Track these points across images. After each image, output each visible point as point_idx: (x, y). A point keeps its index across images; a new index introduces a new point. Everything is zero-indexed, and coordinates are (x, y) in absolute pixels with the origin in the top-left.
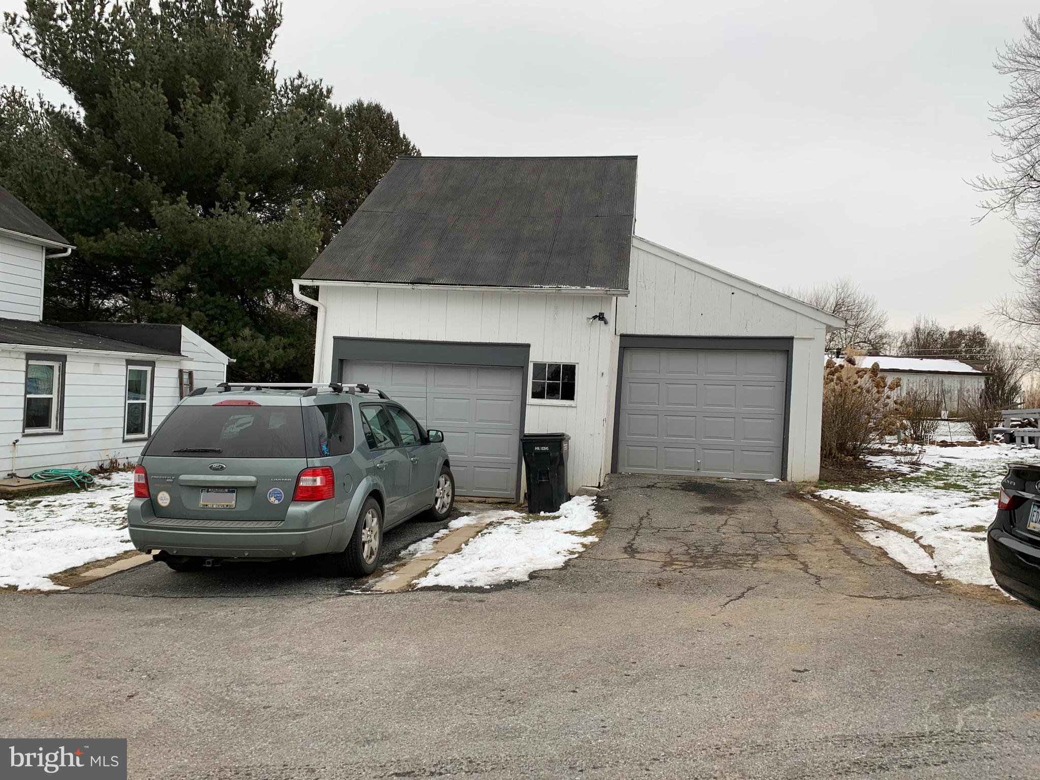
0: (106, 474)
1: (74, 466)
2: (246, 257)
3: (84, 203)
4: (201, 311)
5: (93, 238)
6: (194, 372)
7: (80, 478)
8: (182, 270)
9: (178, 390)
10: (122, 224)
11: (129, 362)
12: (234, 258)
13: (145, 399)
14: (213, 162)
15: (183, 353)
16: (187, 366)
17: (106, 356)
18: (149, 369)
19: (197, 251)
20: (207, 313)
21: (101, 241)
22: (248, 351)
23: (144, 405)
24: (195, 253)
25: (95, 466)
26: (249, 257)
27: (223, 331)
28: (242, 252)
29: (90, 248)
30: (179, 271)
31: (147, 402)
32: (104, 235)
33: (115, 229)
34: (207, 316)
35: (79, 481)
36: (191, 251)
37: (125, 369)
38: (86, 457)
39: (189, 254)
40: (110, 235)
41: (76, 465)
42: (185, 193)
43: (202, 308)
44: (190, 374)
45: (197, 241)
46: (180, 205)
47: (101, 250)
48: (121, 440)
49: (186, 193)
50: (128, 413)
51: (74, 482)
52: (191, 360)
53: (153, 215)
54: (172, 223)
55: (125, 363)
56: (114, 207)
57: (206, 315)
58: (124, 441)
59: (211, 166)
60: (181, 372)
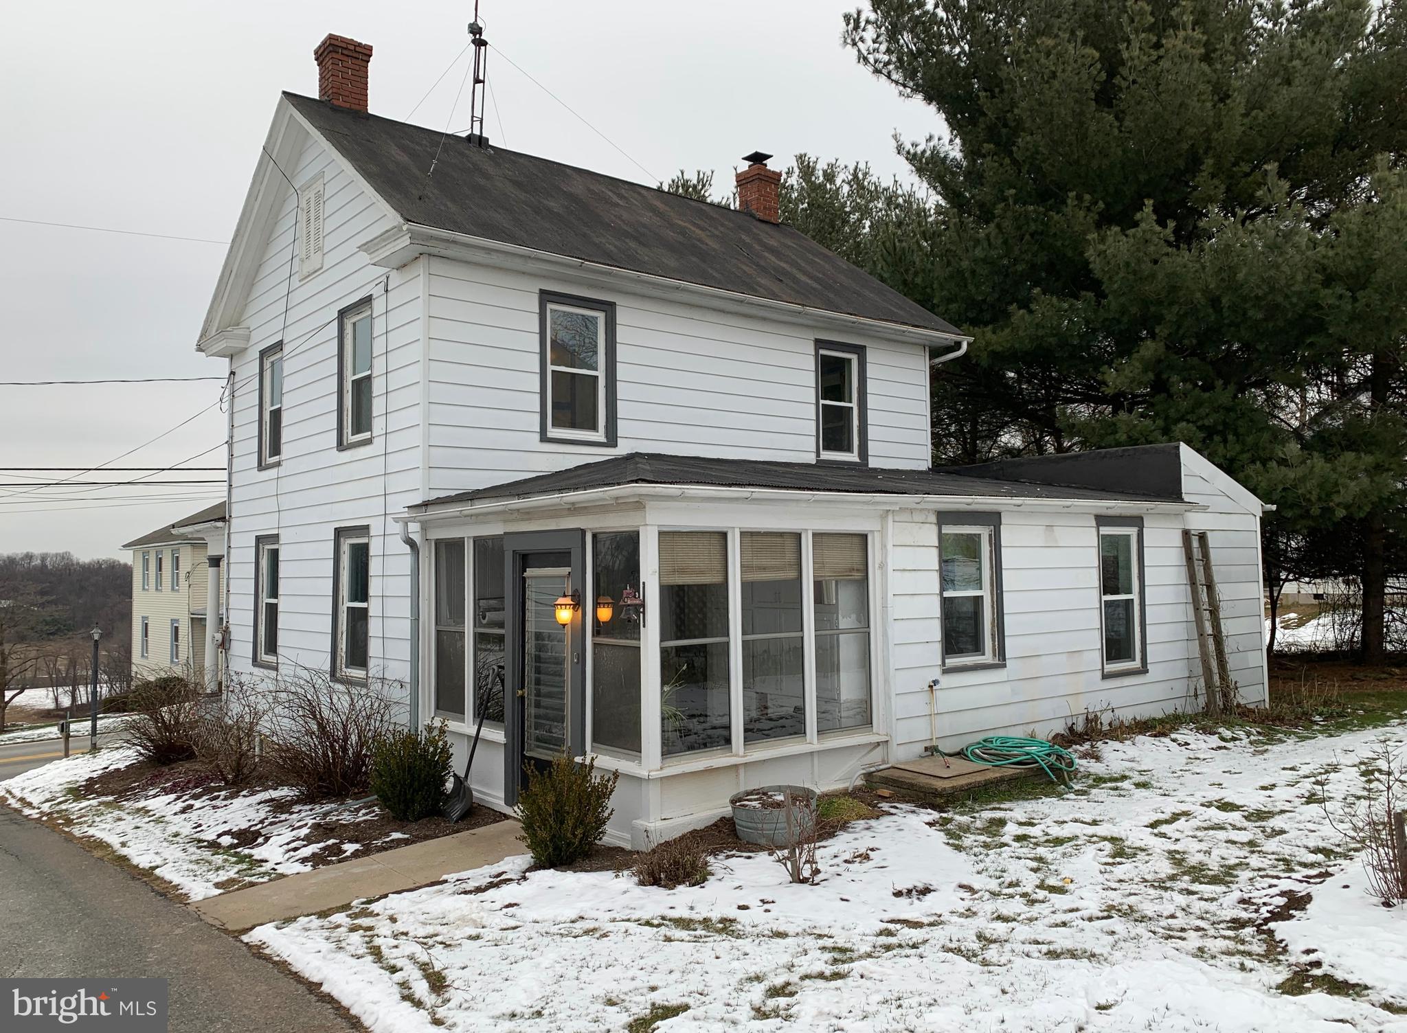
0: (1087, 746)
1: (1029, 729)
2: (1280, 299)
3: (973, 272)
4: (1188, 421)
5: (990, 327)
6: (1209, 534)
7: (1053, 759)
8: (1149, 349)
9: (1184, 571)
10: (1036, 291)
11: (1102, 520)
12: (1254, 306)
13: (1130, 592)
14: (1185, 146)
15: (1186, 498)
16: (1197, 522)
17: (1066, 510)
18: (1132, 531)
19: (1175, 309)
20: (1199, 424)
21: (1003, 330)
22: (1295, 486)
23: (1129, 603)
24: (1170, 315)
25: (1059, 727)
26: (1287, 297)
27: (1233, 454)
28: (1272, 289)
29: (988, 344)
30: (1143, 352)
31: (1135, 596)
32: (1008, 316)
33: (1025, 304)
34: (1200, 428)
35: (1051, 767)
36: (1165, 312)
37: (1096, 534)
38: (1044, 709)
39: (1159, 319)
40: (1018, 315)
41: (1032, 727)
42: (1149, 202)
43: (1189, 417)
44: (1202, 537)
45: (1173, 289)
46: (1143, 225)
47: (1004, 344)
48: (1099, 674)
49: (1151, 202)
50: (1106, 619)
51: (1043, 768)
52: (1204, 509)
53: (1092, 259)
54: (1127, 264)
55: (1094, 524)
56: (1020, 268)
57: (1198, 427)
58: (1105, 676)
59: (1180, 155)
60: (1186, 534)
